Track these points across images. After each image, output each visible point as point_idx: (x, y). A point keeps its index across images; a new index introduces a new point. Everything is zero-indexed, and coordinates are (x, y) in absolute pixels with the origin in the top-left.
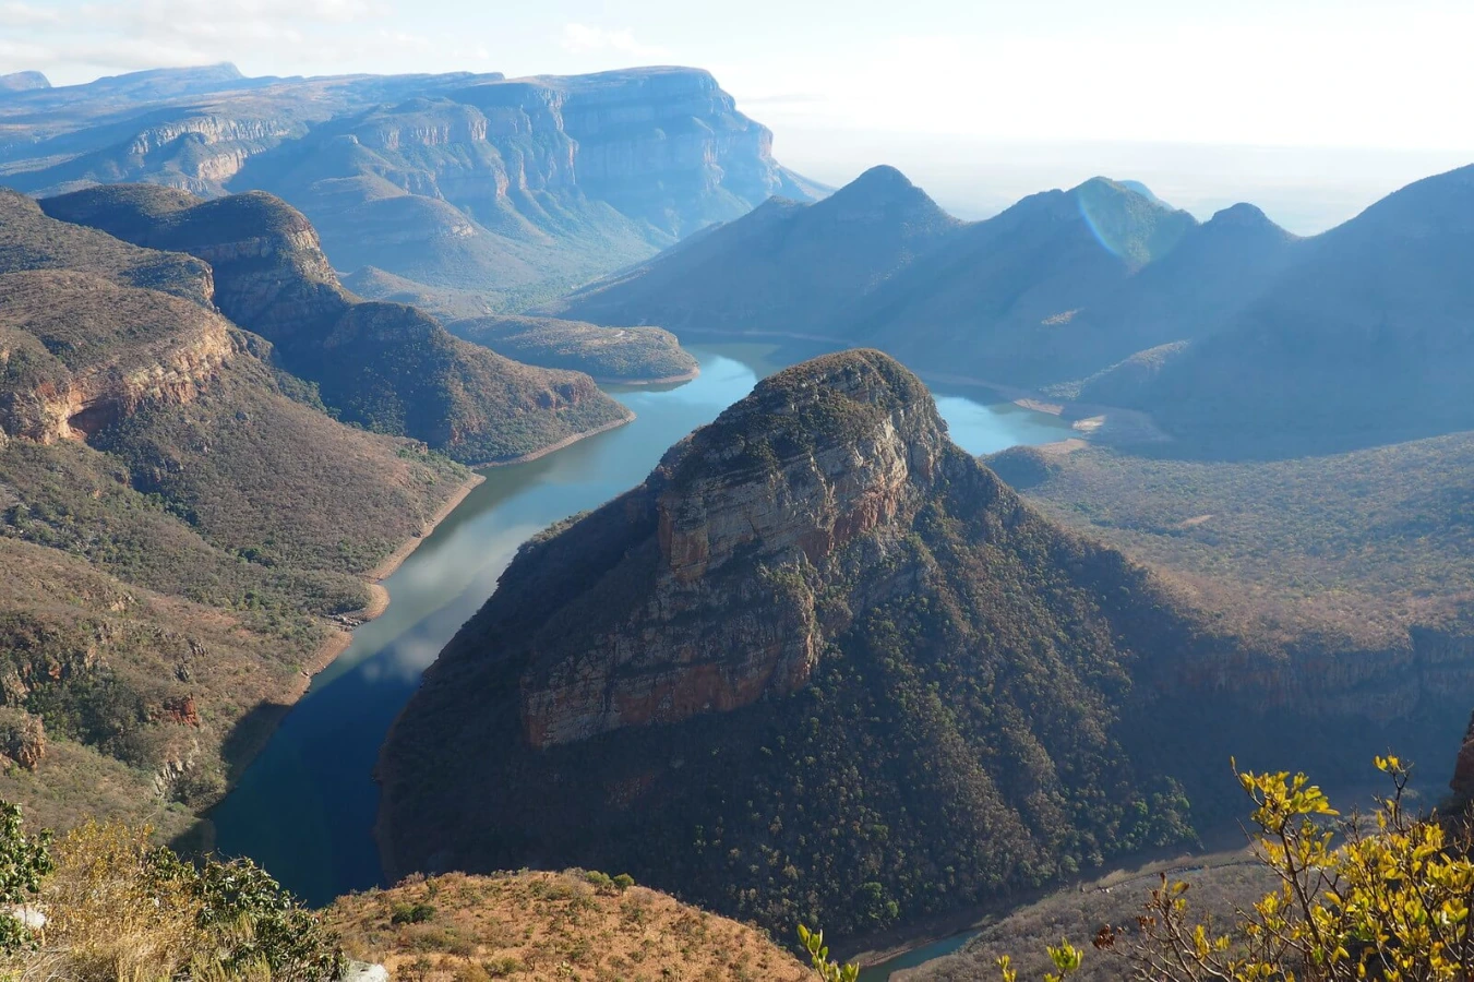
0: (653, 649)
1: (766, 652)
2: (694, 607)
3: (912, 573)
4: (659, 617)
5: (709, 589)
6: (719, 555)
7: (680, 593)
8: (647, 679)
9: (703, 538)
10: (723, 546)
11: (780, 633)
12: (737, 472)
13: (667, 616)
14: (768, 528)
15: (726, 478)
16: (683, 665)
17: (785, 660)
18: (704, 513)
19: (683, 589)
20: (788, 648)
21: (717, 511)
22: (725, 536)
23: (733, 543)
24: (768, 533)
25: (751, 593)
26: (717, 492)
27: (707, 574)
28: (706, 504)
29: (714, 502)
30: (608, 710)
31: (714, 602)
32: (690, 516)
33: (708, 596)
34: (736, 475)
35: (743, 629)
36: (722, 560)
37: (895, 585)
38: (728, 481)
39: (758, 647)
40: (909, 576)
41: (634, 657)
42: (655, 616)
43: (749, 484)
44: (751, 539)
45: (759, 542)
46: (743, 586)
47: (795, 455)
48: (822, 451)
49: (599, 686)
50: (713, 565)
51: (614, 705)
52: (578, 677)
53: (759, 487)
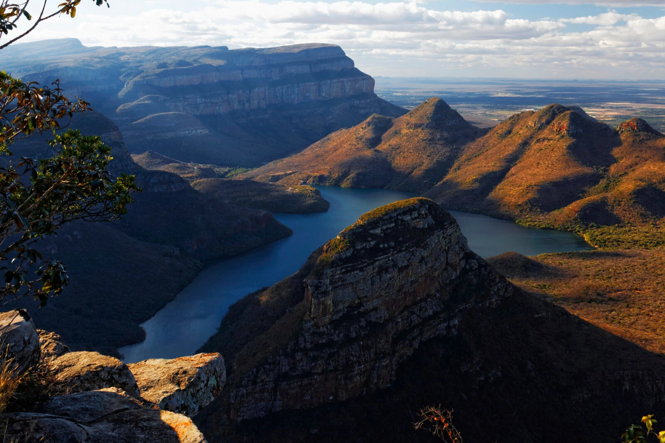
0: (301, 365)
1: (365, 367)
2: (324, 341)
3: (447, 322)
4: (305, 347)
5: (333, 331)
6: (338, 312)
7: (316, 333)
8: (297, 382)
9: (329, 302)
10: (340, 307)
11: (372, 356)
12: (349, 265)
13: (309, 346)
14: (366, 297)
15: (342, 269)
16: (318, 374)
17: (375, 372)
18: (330, 288)
19: (318, 331)
20: (377, 365)
21: (337, 287)
22: (342, 301)
23: (346, 305)
24: (365, 300)
25: (356, 333)
26: (337, 276)
27: (332, 322)
28: (331, 283)
29: (335, 282)
30: (275, 400)
31: (336, 339)
32: (322, 289)
33: (332, 335)
34: (348, 267)
35: (352, 354)
36: (341, 314)
37: (438, 330)
38: (343, 270)
39: (360, 365)
40: (446, 324)
41: (290, 369)
42: (302, 346)
43: (356, 272)
44: (357, 302)
45: (360, 304)
46: (352, 329)
47: (381, 256)
48: (396, 253)
49: (271, 385)
50: (335, 318)
51: (279, 397)
52: (258, 380)
53: (361, 274)
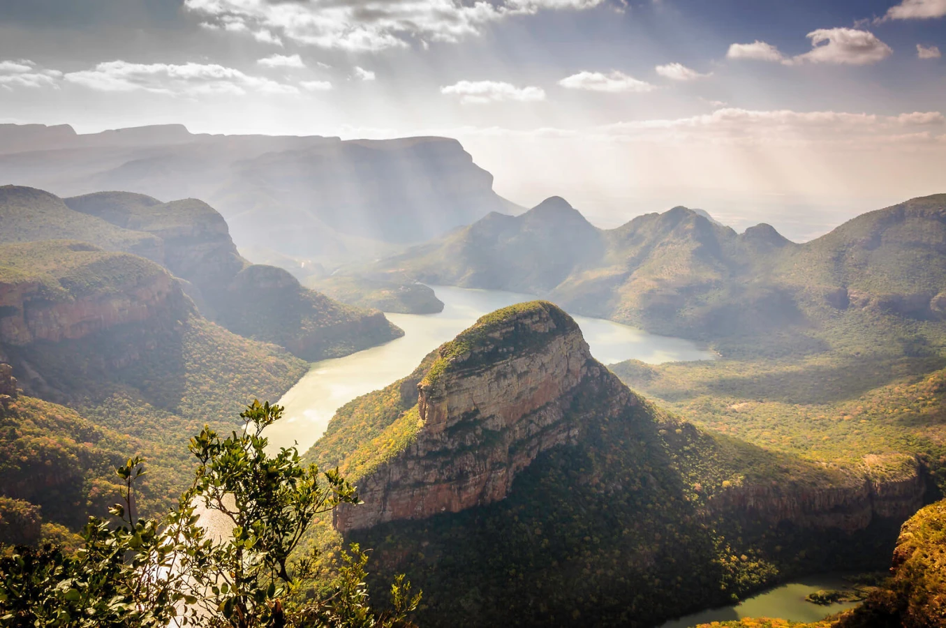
0: (412, 474)
1: (480, 477)
2: (438, 449)
3: (567, 432)
4: (417, 455)
5: (447, 439)
6: (454, 418)
7: (430, 440)
8: (408, 492)
9: (444, 408)
10: (456, 413)
11: (488, 466)
12: (466, 370)
13: (421, 454)
14: (483, 403)
15: (459, 373)
16: (430, 484)
17: (491, 483)
18: (445, 393)
19: (432, 438)
20: (493, 475)
21: (452, 393)
22: (457, 407)
23: (462, 412)
24: (482, 407)
25: (472, 441)
26: (453, 381)
27: (446, 430)
28: (447, 388)
29: (451, 387)
30: (384, 510)
31: (450, 447)
32: (437, 394)
33: (446, 443)
34: (464, 372)
35: (466, 464)
36: (456, 421)
37: (557, 440)
38: (460, 375)
39: (475, 475)
40: (566, 434)
41: (402, 478)
42: (415, 454)
43: (472, 377)
44: (473, 409)
45: (477, 411)
46: (467, 437)
47: (499, 361)
48: (515, 359)
49: (380, 495)
50: (450, 425)
51: (388, 507)
52: (368, 489)
53: (478, 379)
